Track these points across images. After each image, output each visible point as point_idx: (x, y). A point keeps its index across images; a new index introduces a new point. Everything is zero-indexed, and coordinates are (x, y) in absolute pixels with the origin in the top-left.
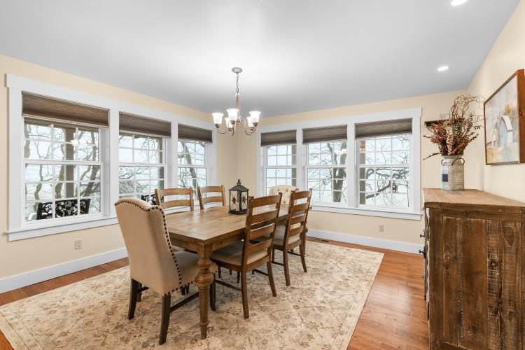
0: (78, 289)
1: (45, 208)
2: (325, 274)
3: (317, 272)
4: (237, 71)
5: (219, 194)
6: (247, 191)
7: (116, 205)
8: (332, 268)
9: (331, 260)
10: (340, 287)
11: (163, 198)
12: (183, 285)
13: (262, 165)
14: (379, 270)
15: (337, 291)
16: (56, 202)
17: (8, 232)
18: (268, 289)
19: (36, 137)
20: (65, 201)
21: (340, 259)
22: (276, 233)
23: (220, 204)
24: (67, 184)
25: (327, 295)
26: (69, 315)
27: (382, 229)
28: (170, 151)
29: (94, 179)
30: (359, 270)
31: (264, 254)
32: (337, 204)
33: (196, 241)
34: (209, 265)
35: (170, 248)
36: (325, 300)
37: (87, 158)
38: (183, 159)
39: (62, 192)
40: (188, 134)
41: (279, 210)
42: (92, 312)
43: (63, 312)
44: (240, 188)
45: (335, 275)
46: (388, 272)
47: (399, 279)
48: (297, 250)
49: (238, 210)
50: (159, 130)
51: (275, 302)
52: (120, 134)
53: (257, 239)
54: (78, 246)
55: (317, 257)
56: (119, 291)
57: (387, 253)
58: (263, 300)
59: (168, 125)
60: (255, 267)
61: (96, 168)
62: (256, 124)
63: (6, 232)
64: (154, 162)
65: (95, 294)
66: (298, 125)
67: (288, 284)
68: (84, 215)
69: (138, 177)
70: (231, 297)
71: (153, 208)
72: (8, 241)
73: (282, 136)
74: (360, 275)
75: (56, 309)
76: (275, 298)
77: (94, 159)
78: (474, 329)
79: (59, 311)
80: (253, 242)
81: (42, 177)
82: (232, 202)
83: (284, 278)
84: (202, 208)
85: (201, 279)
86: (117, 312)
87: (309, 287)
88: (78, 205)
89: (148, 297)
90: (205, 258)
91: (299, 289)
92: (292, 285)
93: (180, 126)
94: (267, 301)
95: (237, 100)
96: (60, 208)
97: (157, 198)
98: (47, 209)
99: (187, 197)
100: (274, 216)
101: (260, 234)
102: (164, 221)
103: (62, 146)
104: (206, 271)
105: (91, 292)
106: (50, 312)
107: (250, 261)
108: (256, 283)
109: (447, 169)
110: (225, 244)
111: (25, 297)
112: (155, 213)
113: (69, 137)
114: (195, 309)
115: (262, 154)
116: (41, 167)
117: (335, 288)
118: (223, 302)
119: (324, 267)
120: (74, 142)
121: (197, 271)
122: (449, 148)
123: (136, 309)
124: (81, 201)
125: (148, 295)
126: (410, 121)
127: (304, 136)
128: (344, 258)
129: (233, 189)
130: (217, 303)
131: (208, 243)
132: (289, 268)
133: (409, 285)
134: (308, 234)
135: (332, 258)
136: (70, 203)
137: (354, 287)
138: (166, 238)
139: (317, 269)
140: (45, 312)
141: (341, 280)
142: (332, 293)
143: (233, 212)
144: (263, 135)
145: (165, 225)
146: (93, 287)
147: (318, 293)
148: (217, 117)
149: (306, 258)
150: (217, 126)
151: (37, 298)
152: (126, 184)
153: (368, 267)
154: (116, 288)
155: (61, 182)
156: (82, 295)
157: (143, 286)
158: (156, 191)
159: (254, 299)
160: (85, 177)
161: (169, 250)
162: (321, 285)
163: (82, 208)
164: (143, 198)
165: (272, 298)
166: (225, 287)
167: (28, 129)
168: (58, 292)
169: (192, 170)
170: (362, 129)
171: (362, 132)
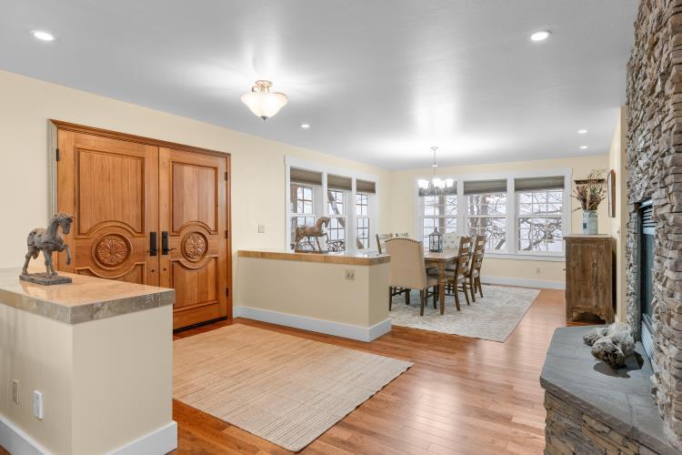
4: (434, 149)
8: (501, 296)
14: (538, 297)
21: (505, 292)
27: (538, 271)
57: (542, 291)
59: (350, 180)
78: (586, 297)
87: (489, 302)
92: (477, 302)
93: (358, 181)
94: (465, 306)
109: (586, 220)
115: (420, 205)
119: (495, 296)
122: (587, 205)
126: (563, 178)
127: (465, 188)
128: (508, 292)
135: (498, 292)
139: (490, 296)
153: (528, 296)
170: (521, 184)
171: (521, 186)
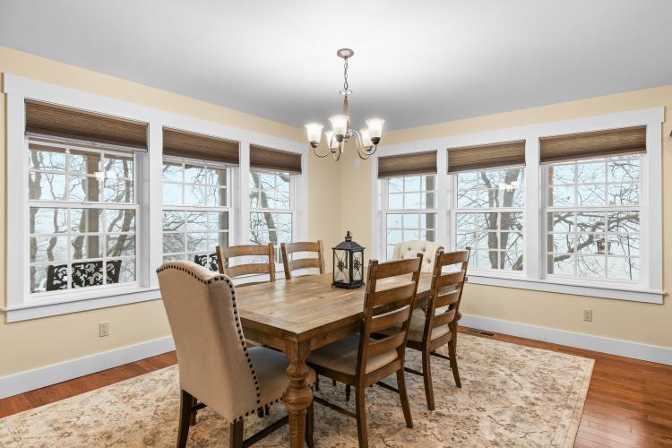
0: (103, 399)
1: (57, 273)
2: (494, 393)
3: (480, 388)
4: (346, 54)
5: (314, 255)
6: (362, 250)
7: (158, 271)
8: (504, 383)
9: (502, 368)
10: (523, 416)
11: (227, 260)
12: (263, 404)
13: (379, 208)
14: (590, 390)
15: (518, 424)
16: (73, 265)
17: (6, 309)
18: (398, 414)
19: (49, 169)
20: (85, 264)
21: (516, 367)
22: (412, 321)
23: (315, 271)
24: (90, 237)
25: (501, 430)
26: (91, 440)
27: (588, 317)
28: (237, 187)
29: (127, 230)
30: (553, 387)
31: (393, 356)
32: (498, 273)
33: (284, 334)
34: (306, 375)
35: (243, 343)
36: (498, 440)
37: (118, 199)
38: (255, 200)
39: (83, 248)
40: (264, 160)
41: (417, 283)
42: (123, 438)
43: (80, 436)
44: (350, 246)
45: (511, 395)
46: (606, 393)
47: (629, 407)
48: (443, 349)
49: (346, 281)
50: (222, 154)
51: (410, 437)
52: (164, 163)
53: (384, 330)
54: (103, 331)
55: (476, 362)
56: (162, 405)
57: (601, 359)
58: (391, 432)
59: (235, 146)
60: (379, 378)
61: (130, 214)
62: (376, 141)
63: (4, 308)
64: (212, 205)
65: (128, 409)
66: (441, 143)
67: (431, 406)
68: (113, 285)
69: (189, 227)
70: (338, 427)
71: (216, 279)
72: (6, 323)
73: (413, 162)
74: (556, 397)
75: (72, 430)
76: (411, 431)
77: (127, 200)
79: (76, 433)
80: (377, 336)
81: (57, 227)
82: (337, 269)
83: (425, 397)
84: (288, 276)
85: (293, 397)
86: (159, 441)
87: (466, 413)
88: (104, 269)
89: (207, 418)
90: (299, 363)
91: (450, 416)
92: (437, 410)
93: (253, 148)
94: (398, 436)
95: (346, 101)
96: (78, 273)
97: (219, 261)
98: (60, 275)
99: (264, 260)
100: (409, 294)
101: (387, 324)
102: (234, 299)
103: (83, 181)
104: (300, 385)
105: (121, 406)
106: (62, 435)
107: (371, 367)
108: (378, 402)
110: (330, 340)
111: (28, 408)
112: (220, 286)
113: (93, 167)
114: (281, 443)
115: (379, 192)
116: (56, 213)
117: (514, 418)
118: (324, 434)
119: (490, 380)
120: (99, 176)
121: (285, 383)
123: (189, 437)
124: (108, 263)
125: (205, 414)
126: (642, 130)
127: (450, 160)
128: (523, 365)
129: (339, 248)
130: (316, 435)
131: (304, 338)
132: (433, 379)
133: (650, 419)
134: (460, 323)
135: (502, 364)
136: (93, 266)
137: (548, 418)
138: (236, 328)
139: (479, 384)
140: (55, 434)
141: (523, 404)
142: (510, 427)
143: (338, 285)
144: (381, 159)
145: (234, 306)
146: (124, 397)
147: (485, 424)
148: (313, 131)
149: (460, 363)
150: (313, 145)
151: (45, 410)
152: (173, 239)
153: (568, 384)
154: (157, 401)
155: (82, 234)
156: (108, 409)
157: (198, 402)
158: (218, 248)
159: (377, 431)
160: (115, 227)
161: (241, 346)
162: (488, 413)
163: (109, 273)
164: (198, 260)
165: (405, 430)
166: (327, 409)
167: (39, 159)
168: (74, 402)
169: (268, 216)
170: (551, 148)
171: (553, 152)
